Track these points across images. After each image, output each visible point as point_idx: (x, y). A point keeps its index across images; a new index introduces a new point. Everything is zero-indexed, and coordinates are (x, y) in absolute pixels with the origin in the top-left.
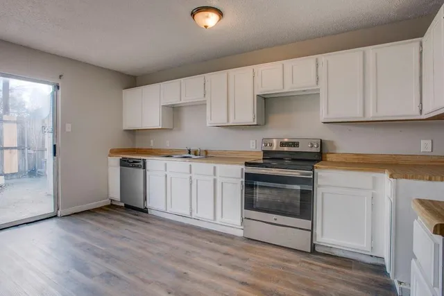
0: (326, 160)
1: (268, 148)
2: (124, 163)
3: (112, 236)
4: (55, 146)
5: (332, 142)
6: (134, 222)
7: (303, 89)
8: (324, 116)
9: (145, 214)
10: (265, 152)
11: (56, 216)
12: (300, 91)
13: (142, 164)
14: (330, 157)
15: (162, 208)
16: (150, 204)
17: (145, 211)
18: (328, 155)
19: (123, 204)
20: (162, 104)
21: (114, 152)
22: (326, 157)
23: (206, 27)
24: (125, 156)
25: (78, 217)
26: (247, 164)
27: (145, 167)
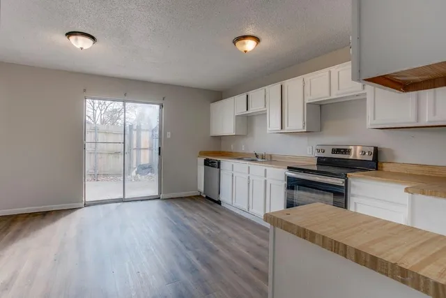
0: (382, 170)
1: (321, 155)
2: (207, 163)
3: (185, 217)
4: (160, 148)
5: (390, 151)
6: (205, 209)
7: (357, 93)
8: (370, 122)
9: (218, 206)
10: (319, 158)
11: (159, 198)
12: (353, 96)
13: (217, 164)
14: (387, 167)
15: (230, 202)
16: (223, 198)
17: (219, 203)
18: (384, 165)
19: (204, 196)
20: (236, 114)
21: (202, 154)
22: (382, 167)
23: (245, 51)
24: (207, 157)
25: (173, 201)
26: (290, 168)
27: (219, 167)
